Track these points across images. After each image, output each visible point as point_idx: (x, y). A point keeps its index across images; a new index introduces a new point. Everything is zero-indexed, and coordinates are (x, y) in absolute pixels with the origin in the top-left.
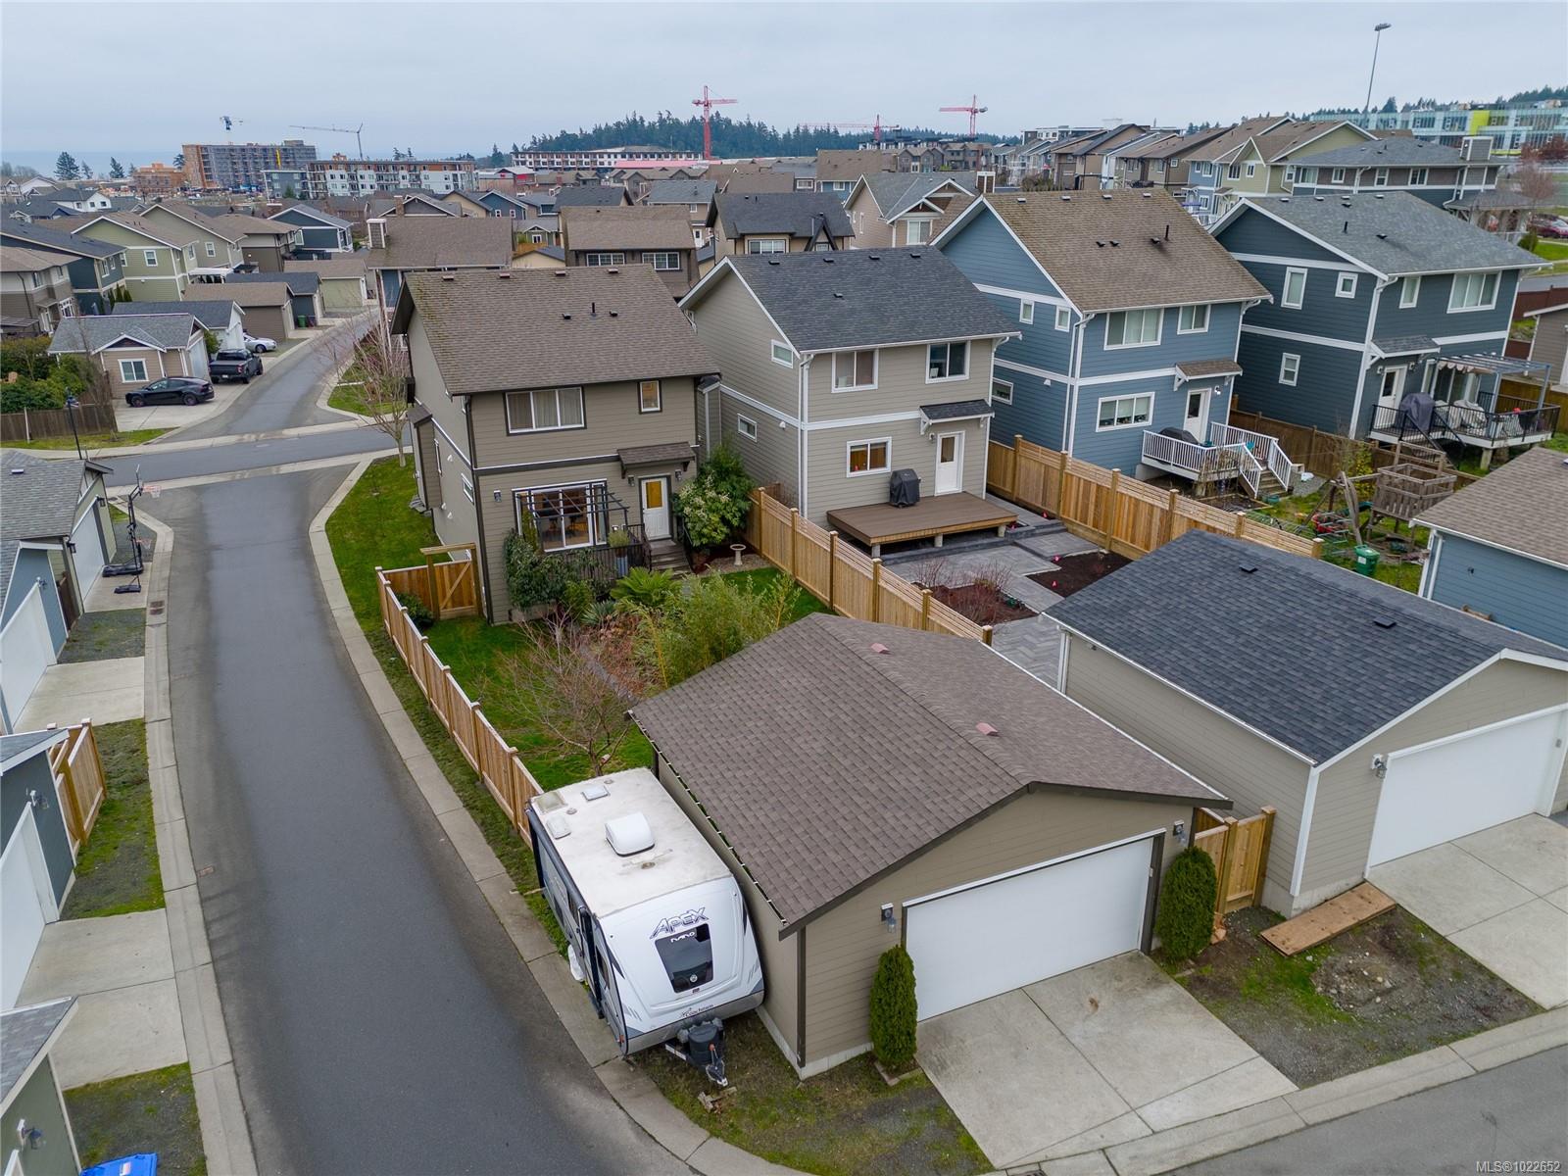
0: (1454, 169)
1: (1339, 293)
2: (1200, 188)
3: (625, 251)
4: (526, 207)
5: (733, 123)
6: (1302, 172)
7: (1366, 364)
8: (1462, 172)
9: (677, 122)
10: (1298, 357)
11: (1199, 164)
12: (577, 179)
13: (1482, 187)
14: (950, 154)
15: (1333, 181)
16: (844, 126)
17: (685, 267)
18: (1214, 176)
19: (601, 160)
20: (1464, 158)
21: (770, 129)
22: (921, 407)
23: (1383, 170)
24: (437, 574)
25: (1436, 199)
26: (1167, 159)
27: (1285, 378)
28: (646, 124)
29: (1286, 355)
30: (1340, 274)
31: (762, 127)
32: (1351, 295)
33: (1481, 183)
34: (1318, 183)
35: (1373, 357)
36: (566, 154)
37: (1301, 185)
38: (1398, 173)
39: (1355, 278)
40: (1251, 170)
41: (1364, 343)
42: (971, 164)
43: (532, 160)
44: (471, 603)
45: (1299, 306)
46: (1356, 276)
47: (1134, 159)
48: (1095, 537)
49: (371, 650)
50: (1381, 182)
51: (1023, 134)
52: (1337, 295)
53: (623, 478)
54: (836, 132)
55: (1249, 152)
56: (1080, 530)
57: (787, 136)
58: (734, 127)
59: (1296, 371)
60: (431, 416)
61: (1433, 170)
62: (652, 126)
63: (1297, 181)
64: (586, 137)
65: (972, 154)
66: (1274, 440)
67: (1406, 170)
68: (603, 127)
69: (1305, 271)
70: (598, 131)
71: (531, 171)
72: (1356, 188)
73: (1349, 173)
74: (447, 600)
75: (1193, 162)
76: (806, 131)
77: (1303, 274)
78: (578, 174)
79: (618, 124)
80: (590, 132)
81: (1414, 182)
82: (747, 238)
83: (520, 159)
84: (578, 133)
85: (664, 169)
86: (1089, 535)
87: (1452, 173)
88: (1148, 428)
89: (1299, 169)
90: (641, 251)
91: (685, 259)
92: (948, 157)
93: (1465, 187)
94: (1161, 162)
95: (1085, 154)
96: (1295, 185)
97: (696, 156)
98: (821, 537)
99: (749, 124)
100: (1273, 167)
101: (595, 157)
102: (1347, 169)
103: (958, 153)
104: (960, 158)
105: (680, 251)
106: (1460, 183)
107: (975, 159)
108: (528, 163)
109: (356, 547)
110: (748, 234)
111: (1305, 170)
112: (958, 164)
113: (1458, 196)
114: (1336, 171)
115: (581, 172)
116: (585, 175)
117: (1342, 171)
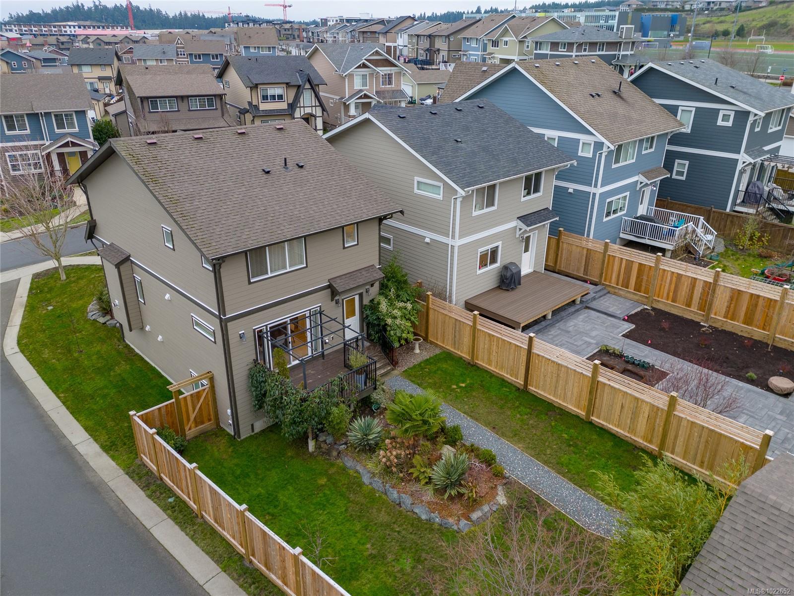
0: (616, 43)
1: (720, 122)
2: (470, 52)
3: (176, 97)
4: (34, 60)
5: (141, 8)
6: (538, 45)
7: (740, 166)
8: (621, 45)
9: (105, 7)
10: (687, 163)
11: (468, 40)
12: (58, 42)
13: (629, 53)
14: (283, 30)
15: (560, 50)
16: (208, 12)
17: (219, 107)
18: (479, 45)
19: (65, 29)
20: (621, 37)
21: (164, 13)
22: (518, 218)
23: (586, 43)
24: (183, 403)
25: (607, 59)
26: (448, 36)
27: (676, 175)
28: (86, 8)
29: (677, 161)
30: (721, 111)
31: (159, 12)
32: (730, 124)
33: (628, 51)
34: (550, 51)
35: (744, 162)
36: (40, 25)
37: (538, 52)
38: (593, 45)
39: (732, 114)
40: (506, 43)
41: (739, 154)
42: (296, 36)
43: (16, 28)
44: (210, 420)
45: (689, 131)
46: (734, 112)
47: (424, 36)
48: (637, 298)
49: (142, 493)
50: (585, 50)
51: (320, 20)
52: (718, 124)
53: (332, 300)
54: (204, 16)
55: (505, 33)
56: (621, 292)
57: (175, 17)
58: (141, 11)
59: (686, 171)
60: (130, 256)
61: (608, 43)
62: (90, 9)
63: (536, 49)
64: (47, 15)
65: (297, 31)
66: (702, 218)
67: (596, 43)
68: (58, 9)
69: (694, 109)
70: (54, 11)
71: (19, 36)
72: (574, 54)
73: (570, 45)
74: (190, 423)
75: (464, 38)
76: (186, 14)
77: (692, 111)
78: (57, 38)
79: (67, 8)
80: (49, 11)
81: (599, 50)
82: (259, 86)
83: (8, 28)
84: (41, 12)
85: (114, 36)
86: (631, 296)
87: (615, 45)
88: (624, 215)
89: (537, 43)
90: (188, 97)
91: (218, 102)
92: (283, 32)
93: (622, 53)
94: (444, 37)
95: (386, 32)
96: (535, 52)
97: (127, 28)
98: (467, 318)
99: (151, 10)
100: (520, 41)
101: (60, 28)
102: (568, 43)
103: (289, 29)
104: (290, 33)
105: (215, 96)
106: (619, 51)
107: (298, 33)
108: (14, 31)
109: (59, 367)
110: (260, 84)
111: (541, 43)
112: (289, 36)
113: (618, 58)
114: (562, 44)
115: (59, 37)
116: (62, 39)
117: (565, 44)
